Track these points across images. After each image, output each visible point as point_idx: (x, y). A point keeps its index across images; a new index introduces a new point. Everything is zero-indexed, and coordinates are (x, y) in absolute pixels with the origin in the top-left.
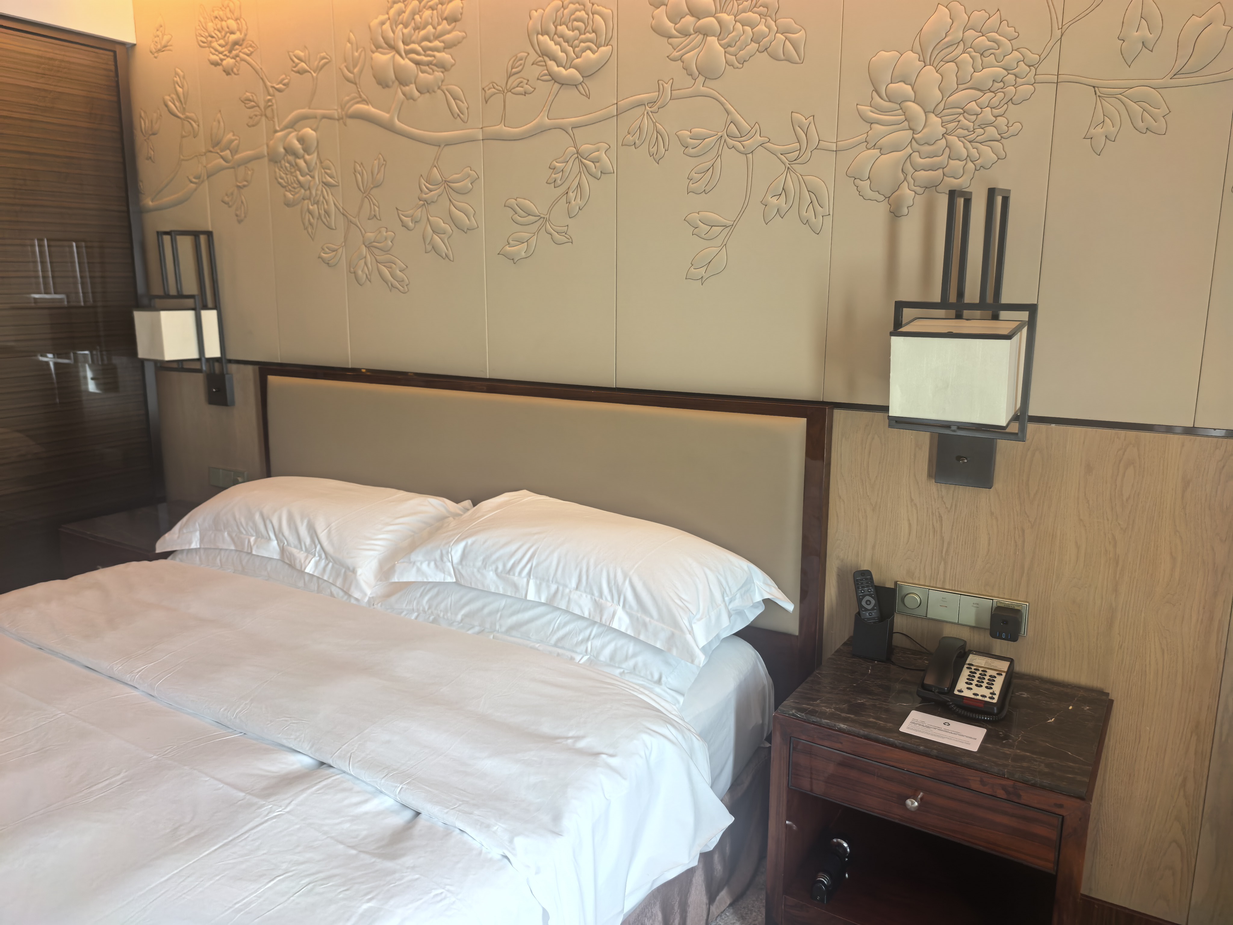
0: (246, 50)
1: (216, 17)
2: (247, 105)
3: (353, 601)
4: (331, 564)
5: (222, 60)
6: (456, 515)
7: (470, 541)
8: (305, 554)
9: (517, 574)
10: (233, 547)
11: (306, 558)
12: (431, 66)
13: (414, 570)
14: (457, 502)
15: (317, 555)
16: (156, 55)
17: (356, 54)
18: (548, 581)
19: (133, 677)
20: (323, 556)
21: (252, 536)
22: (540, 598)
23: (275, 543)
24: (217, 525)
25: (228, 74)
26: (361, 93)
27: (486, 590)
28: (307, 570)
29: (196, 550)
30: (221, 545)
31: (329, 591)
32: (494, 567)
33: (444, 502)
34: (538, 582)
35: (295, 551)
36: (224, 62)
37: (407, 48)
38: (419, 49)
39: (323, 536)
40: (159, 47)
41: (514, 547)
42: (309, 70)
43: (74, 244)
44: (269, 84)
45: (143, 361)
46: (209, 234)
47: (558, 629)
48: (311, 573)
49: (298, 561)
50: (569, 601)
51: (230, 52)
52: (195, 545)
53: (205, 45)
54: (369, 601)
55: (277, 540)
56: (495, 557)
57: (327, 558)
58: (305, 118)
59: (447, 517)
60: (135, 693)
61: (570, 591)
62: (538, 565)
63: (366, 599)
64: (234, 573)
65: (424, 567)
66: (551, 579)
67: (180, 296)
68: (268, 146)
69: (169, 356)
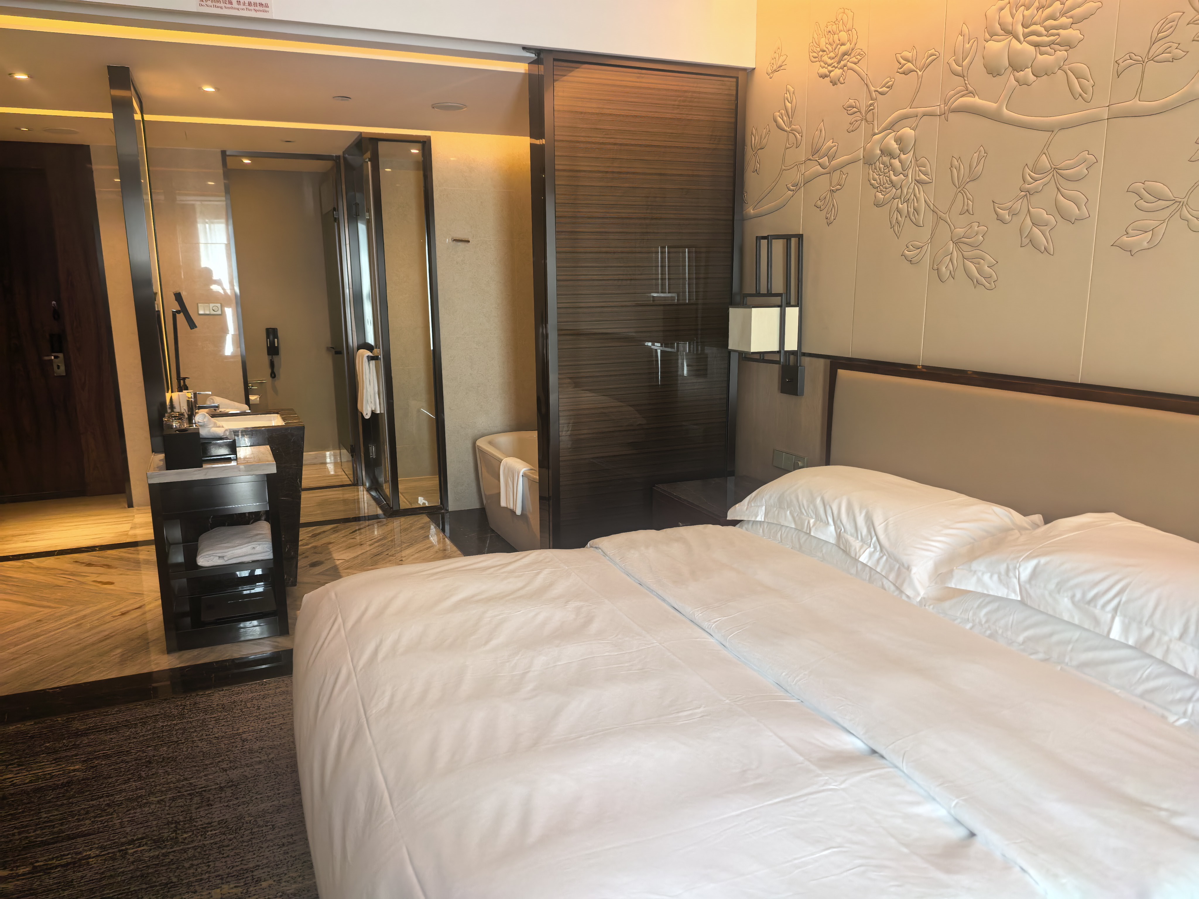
0: (854, 59)
1: (830, 32)
2: (848, 112)
3: (904, 598)
4: (885, 558)
5: (830, 72)
6: (1021, 529)
7: (1043, 560)
8: (861, 544)
9: (1099, 607)
10: (793, 526)
11: (861, 547)
12: (1053, 46)
13: (974, 579)
14: (1025, 515)
15: (872, 546)
16: (771, 75)
17: (967, 46)
18: (1140, 622)
19: (710, 626)
20: (878, 548)
21: (812, 518)
22: (1127, 638)
23: (832, 528)
24: (781, 503)
25: (834, 84)
26: (968, 86)
27: (1057, 616)
28: (861, 559)
29: (761, 522)
30: (783, 522)
31: (881, 583)
32: (1070, 594)
33: (1010, 513)
34: (1127, 621)
35: (851, 539)
36: (832, 74)
37: (1026, 30)
38: (1042, 30)
39: (880, 529)
40: (775, 68)
41: (1098, 576)
42: (915, 69)
43: (687, 249)
44: (873, 89)
45: (730, 352)
46: (800, 237)
47: (1148, 679)
48: (865, 562)
49: (853, 549)
50: (1168, 651)
51: (839, 62)
52: (760, 518)
53: (817, 59)
54: (920, 601)
55: (835, 525)
56: (1072, 583)
57: (881, 550)
58: (906, 117)
59: (1012, 529)
60: (711, 640)
61: (1171, 640)
62: (1128, 602)
63: (919, 599)
64: (792, 548)
65: (986, 578)
66: (1145, 620)
67: (769, 294)
68: (864, 150)
69: (755, 347)
